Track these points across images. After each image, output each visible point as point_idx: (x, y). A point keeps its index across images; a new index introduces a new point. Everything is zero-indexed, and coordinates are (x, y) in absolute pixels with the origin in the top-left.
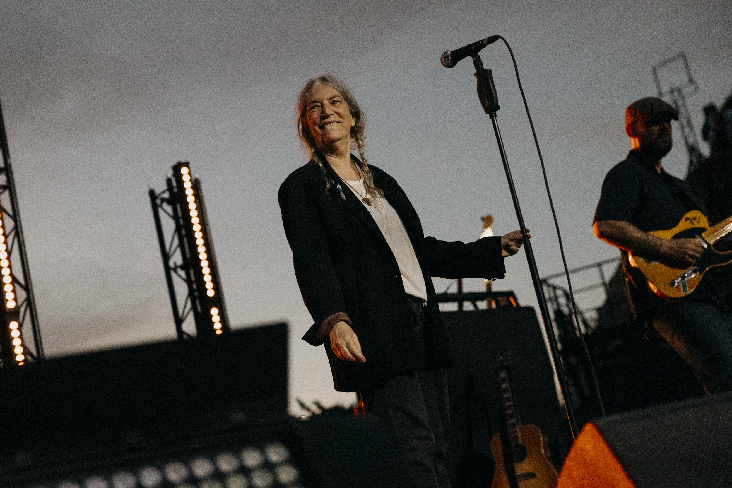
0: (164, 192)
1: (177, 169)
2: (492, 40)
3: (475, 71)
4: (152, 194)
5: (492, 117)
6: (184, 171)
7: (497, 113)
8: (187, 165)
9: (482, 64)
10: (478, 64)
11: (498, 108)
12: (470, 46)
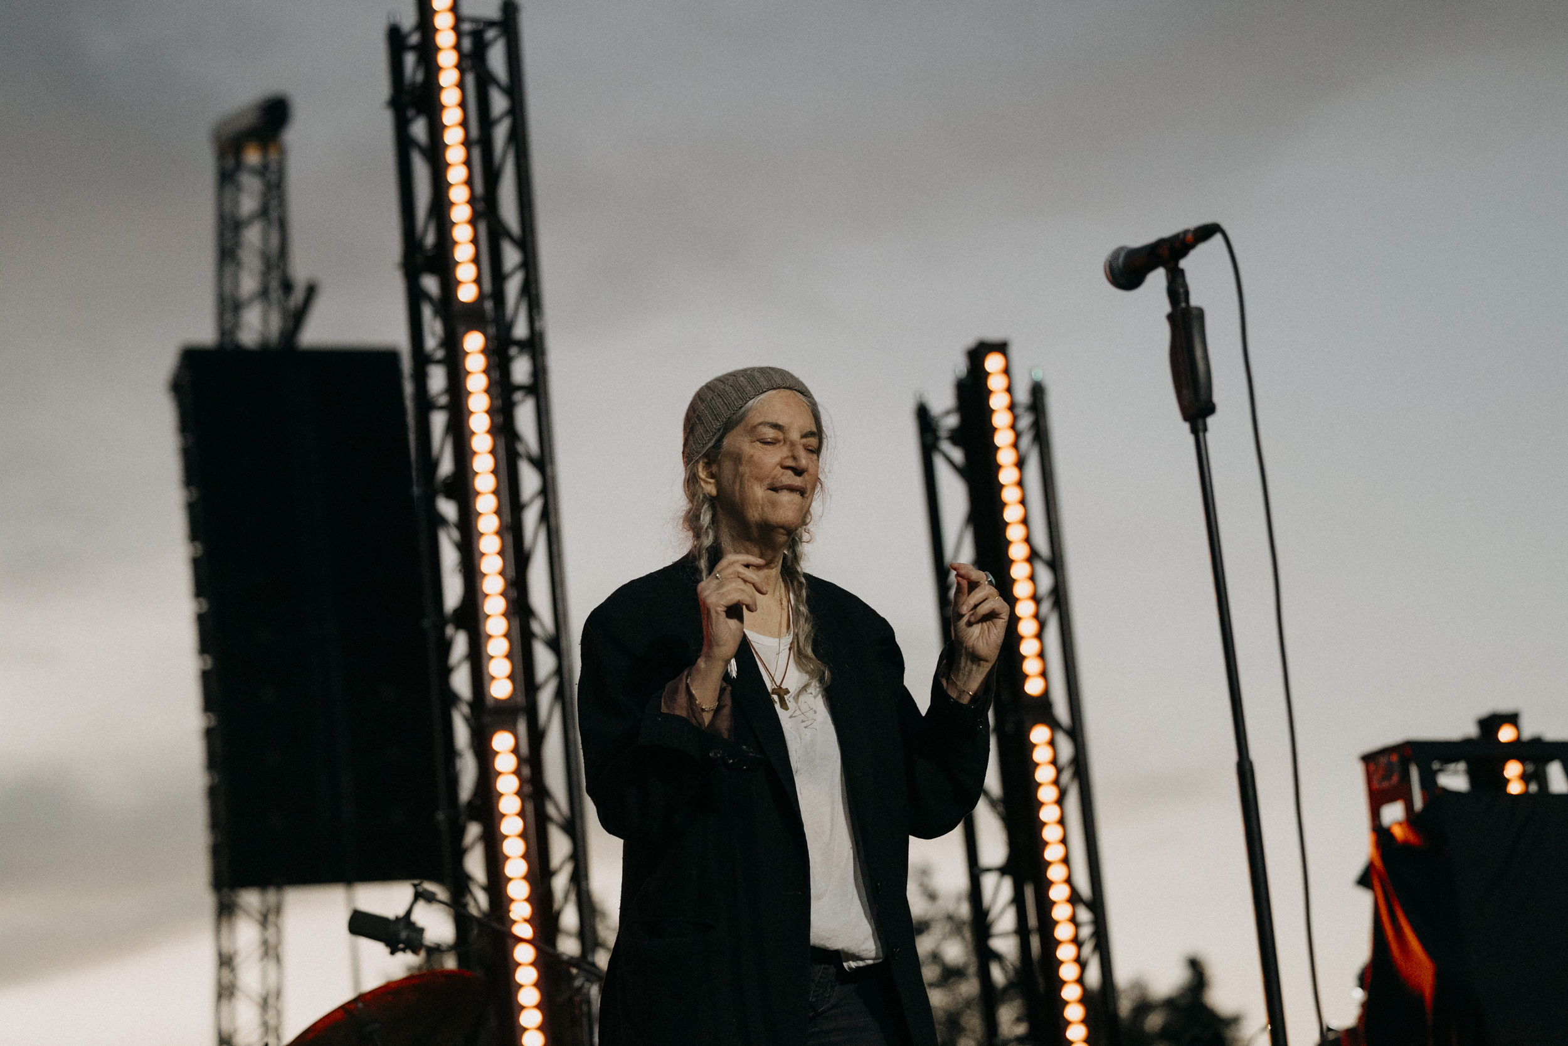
0: (947, 413)
1: (977, 355)
2: (1207, 232)
3: (1167, 308)
4: (923, 416)
5: (1195, 431)
6: (993, 363)
7: (1211, 421)
8: (1001, 348)
9: (1187, 293)
10: (1177, 290)
11: (1210, 409)
12: (1161, 242)
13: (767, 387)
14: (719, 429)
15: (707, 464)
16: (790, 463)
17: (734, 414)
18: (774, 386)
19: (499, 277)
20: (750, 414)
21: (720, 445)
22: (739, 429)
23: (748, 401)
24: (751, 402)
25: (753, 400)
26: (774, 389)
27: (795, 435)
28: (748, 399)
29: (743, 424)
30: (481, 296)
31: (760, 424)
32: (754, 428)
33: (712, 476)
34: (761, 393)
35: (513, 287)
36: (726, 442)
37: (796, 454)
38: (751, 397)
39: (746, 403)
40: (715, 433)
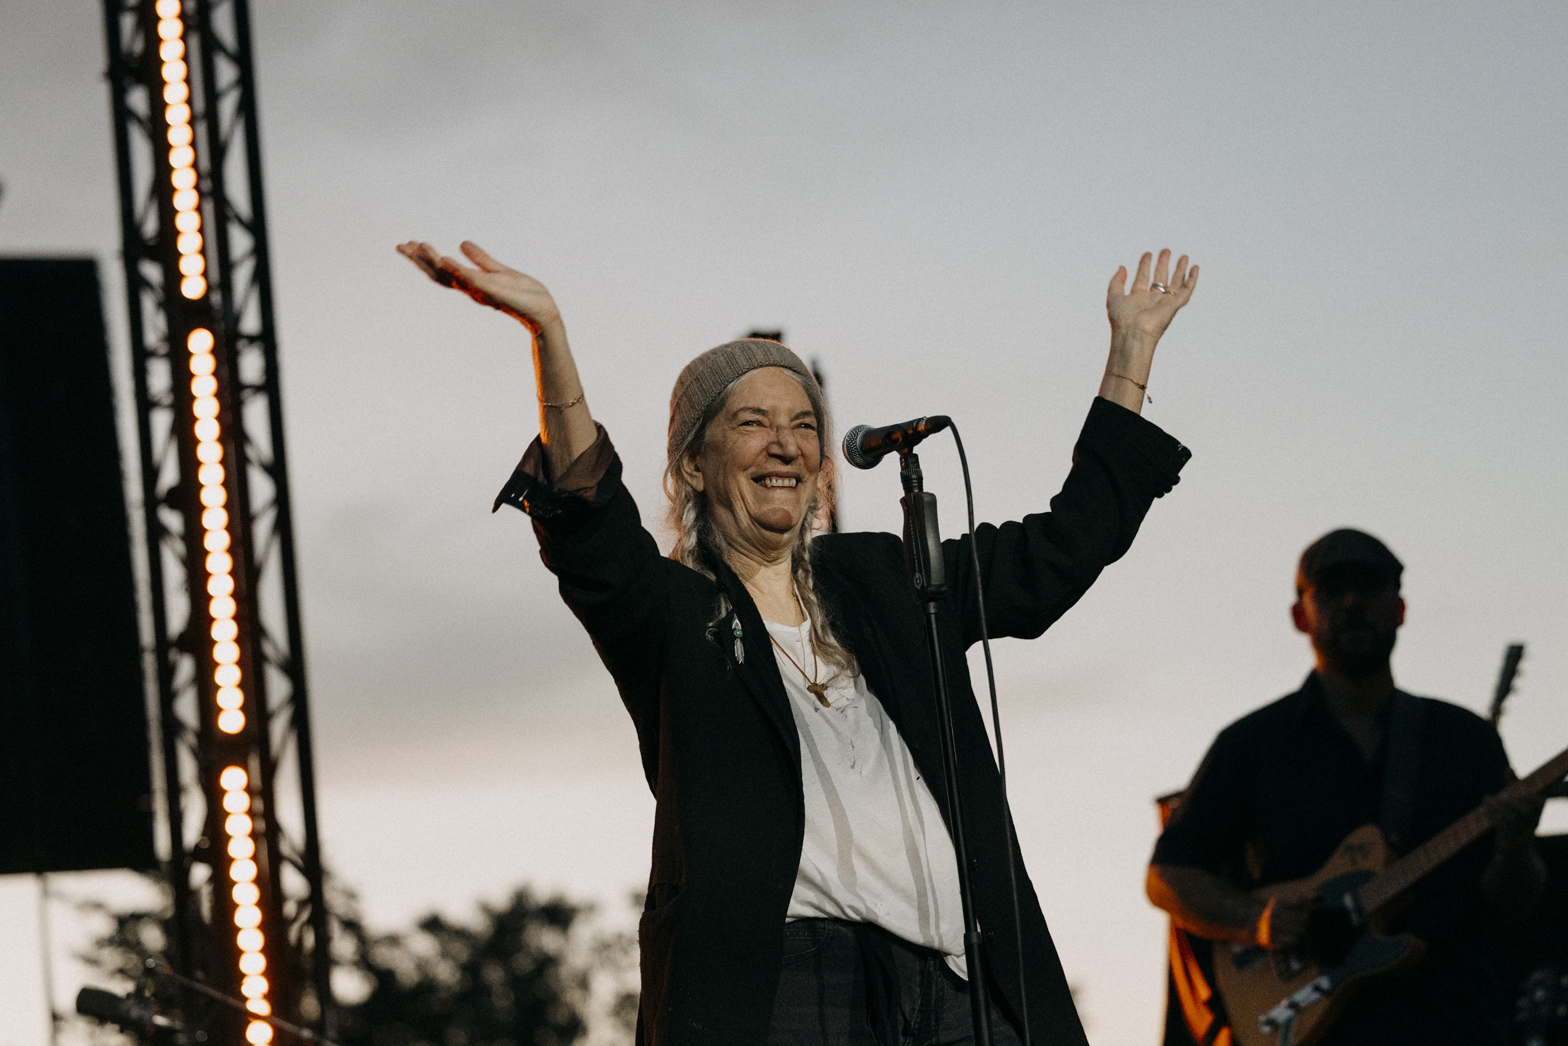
9: (920, 479)
10: (909, 477)
13: (747, 367)
14: (698, 419)
15: (690, 456)
16: (775, 450)
17: (713, 400)
18: (756, 365)
19: (226, 265)
20: (731, 400)
21: (702, 435)
22: (721, 417)
23: (728, 385)
24: (730, 386)
25: (732, 384)
26: (756, 368)
27: (783, 420)
28: (727, 383)
29: (724, 411)
30: (209, 288)
31: (741, 409)
32: (735, 415)
33: (697, 469)
34: (741, 375)
35: (242, 276)
36: (708, 433)
37: (783, 441)
38: (730, 380)
39: (725, 388)
40: (695, 424)
